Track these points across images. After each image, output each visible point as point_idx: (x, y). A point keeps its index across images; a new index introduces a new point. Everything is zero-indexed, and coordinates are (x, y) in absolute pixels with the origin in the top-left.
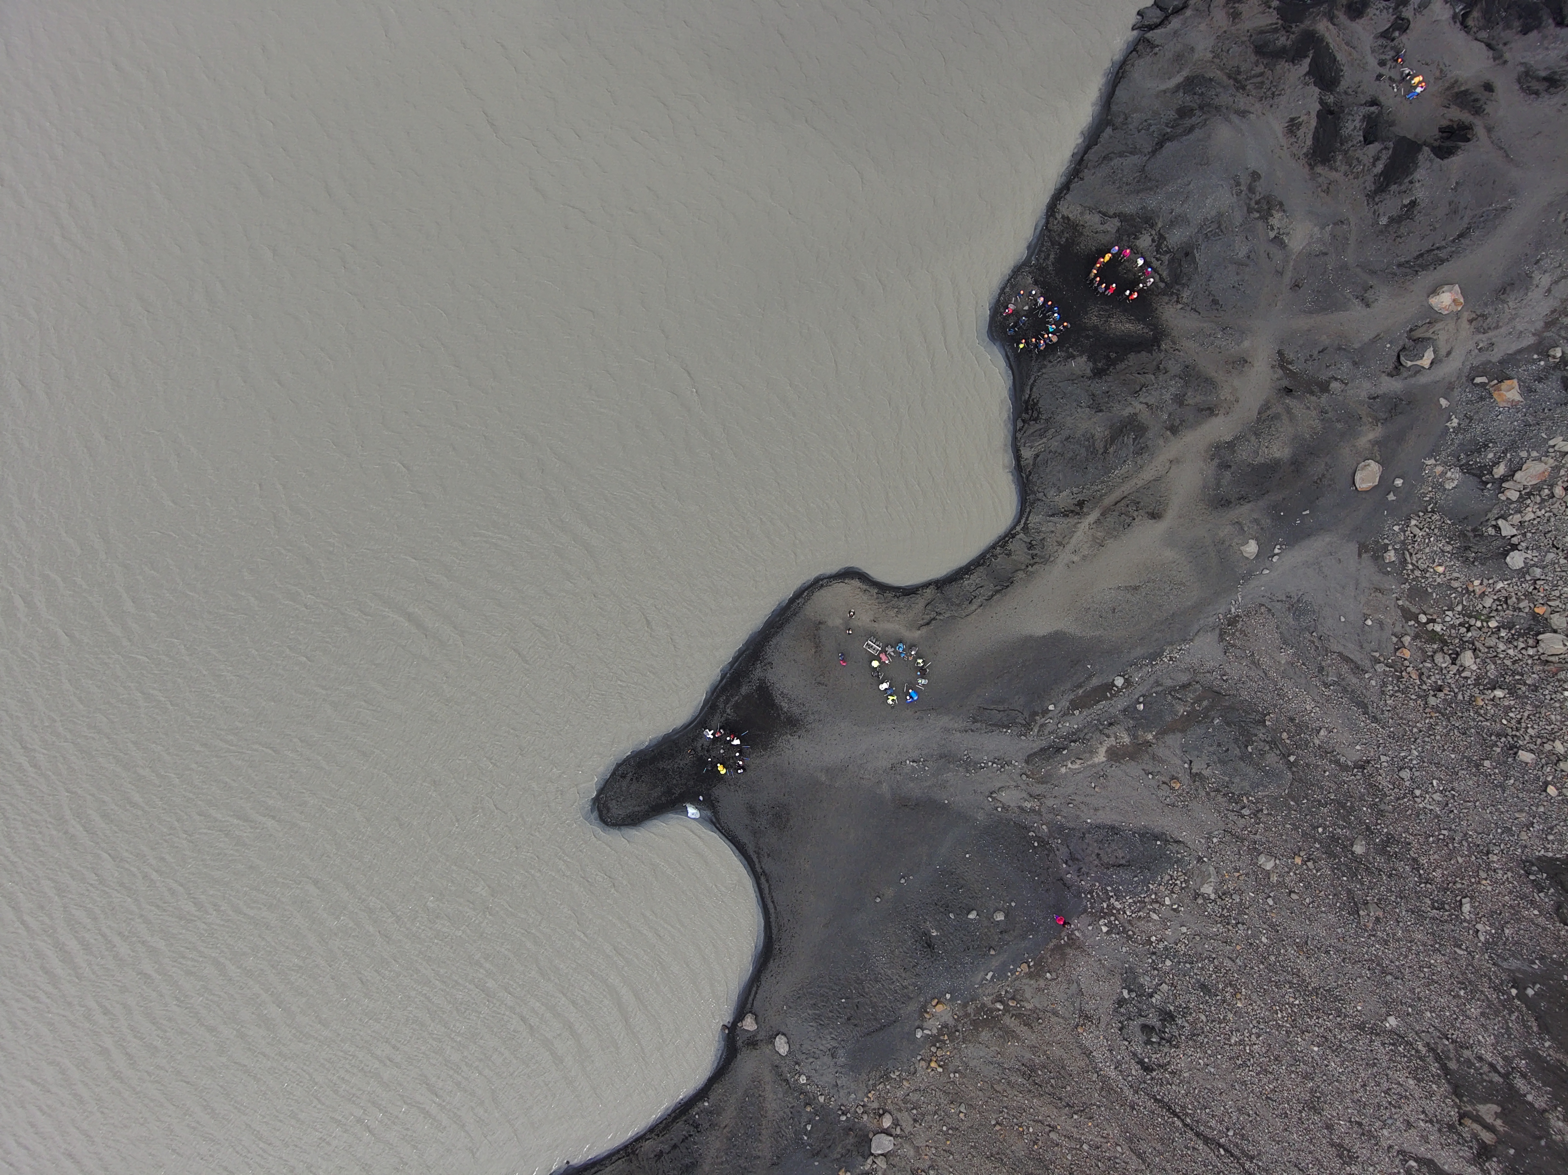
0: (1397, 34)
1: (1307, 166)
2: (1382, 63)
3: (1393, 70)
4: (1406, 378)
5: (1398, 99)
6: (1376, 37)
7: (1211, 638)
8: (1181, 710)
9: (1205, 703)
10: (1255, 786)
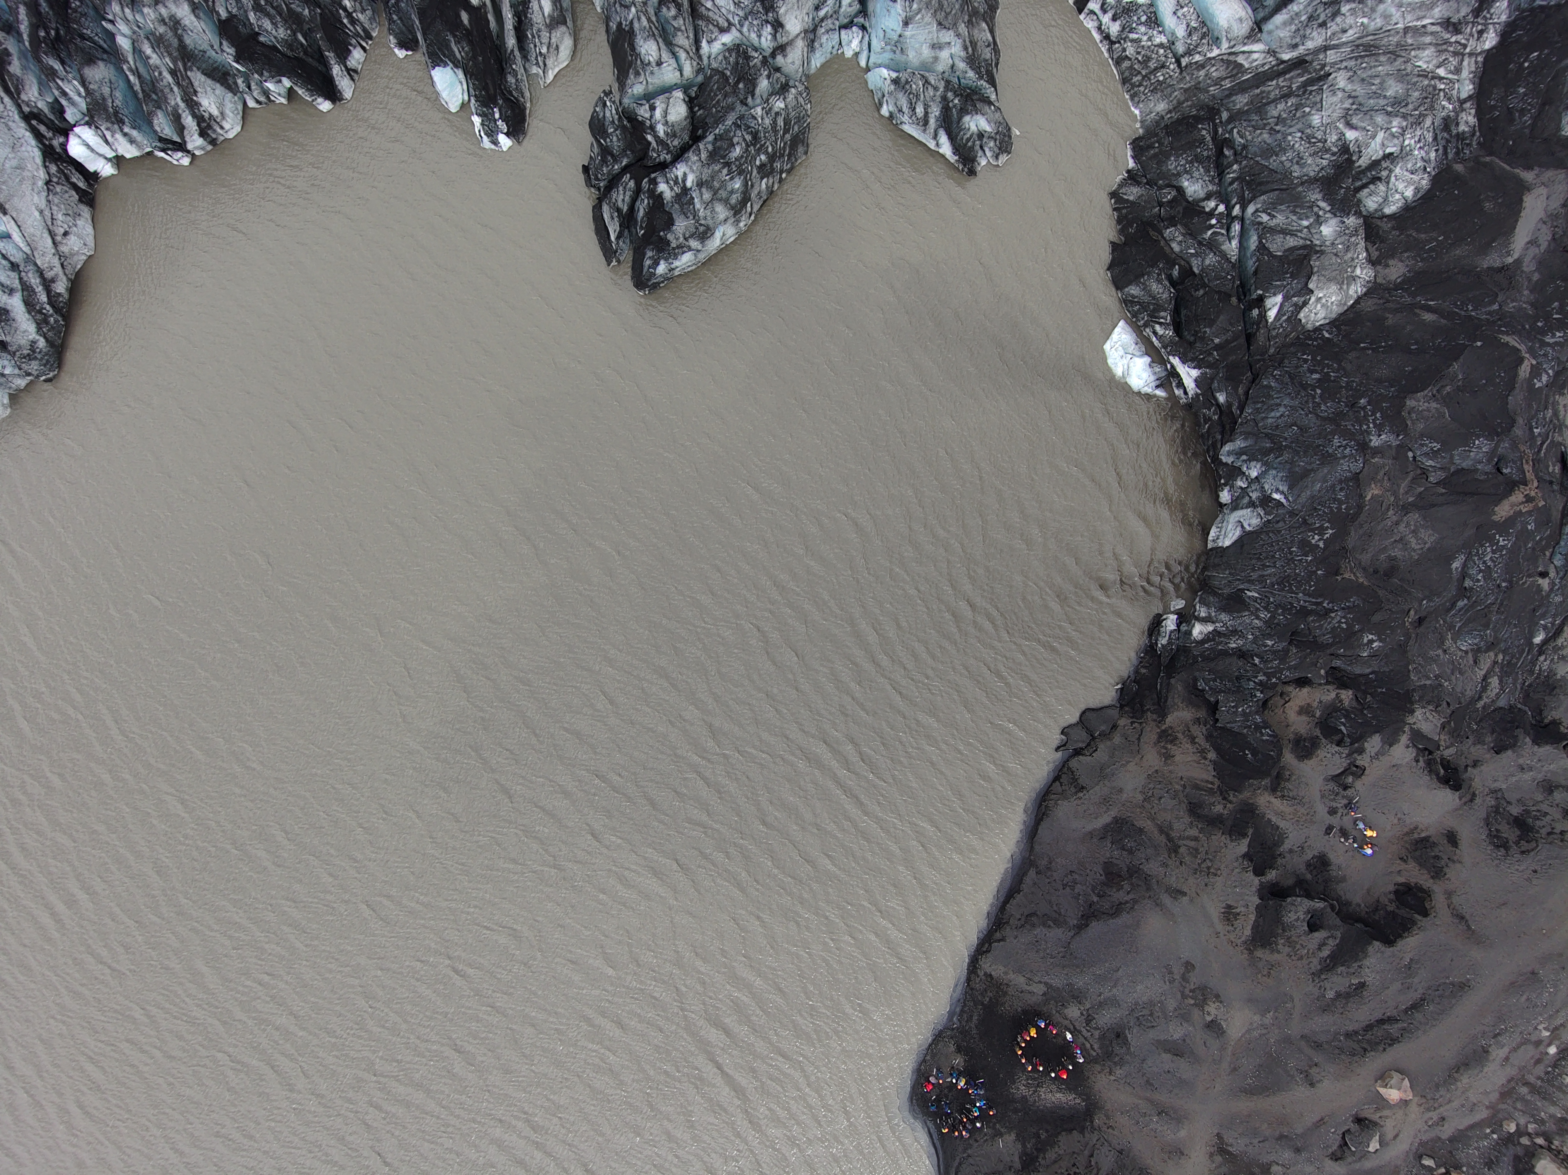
0: (1350, 779)
1: (1245, 951)
2: (1332, 812)
3: (1344, 818)
4: (1350, 1164)
5: (1350, 854)
6: (1327, 780)
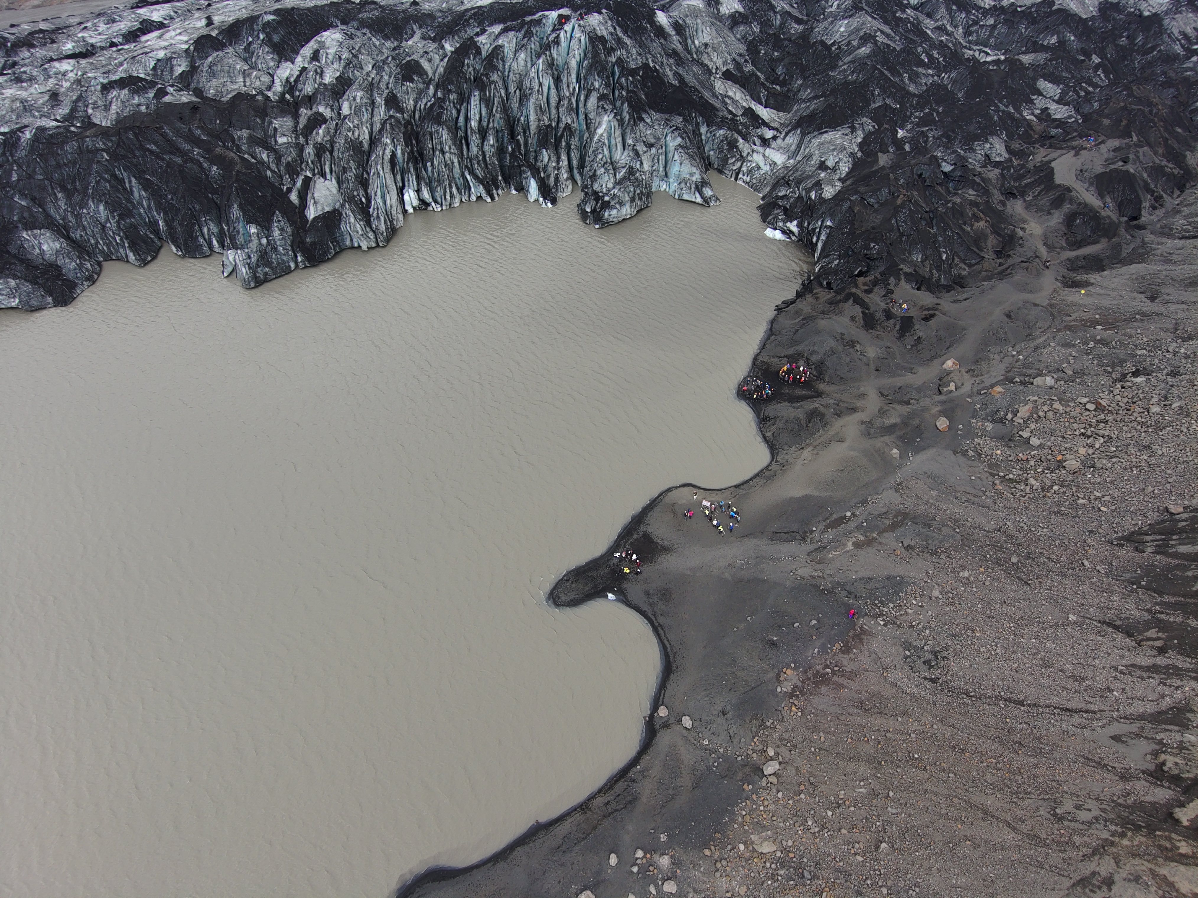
1: (864, 330)
2: (887, 304)
4: (946, 395)
6: (881, 297)
7: (892, 492)
8: (888, 522)
9: (900, 518)
10: (941, 542)
